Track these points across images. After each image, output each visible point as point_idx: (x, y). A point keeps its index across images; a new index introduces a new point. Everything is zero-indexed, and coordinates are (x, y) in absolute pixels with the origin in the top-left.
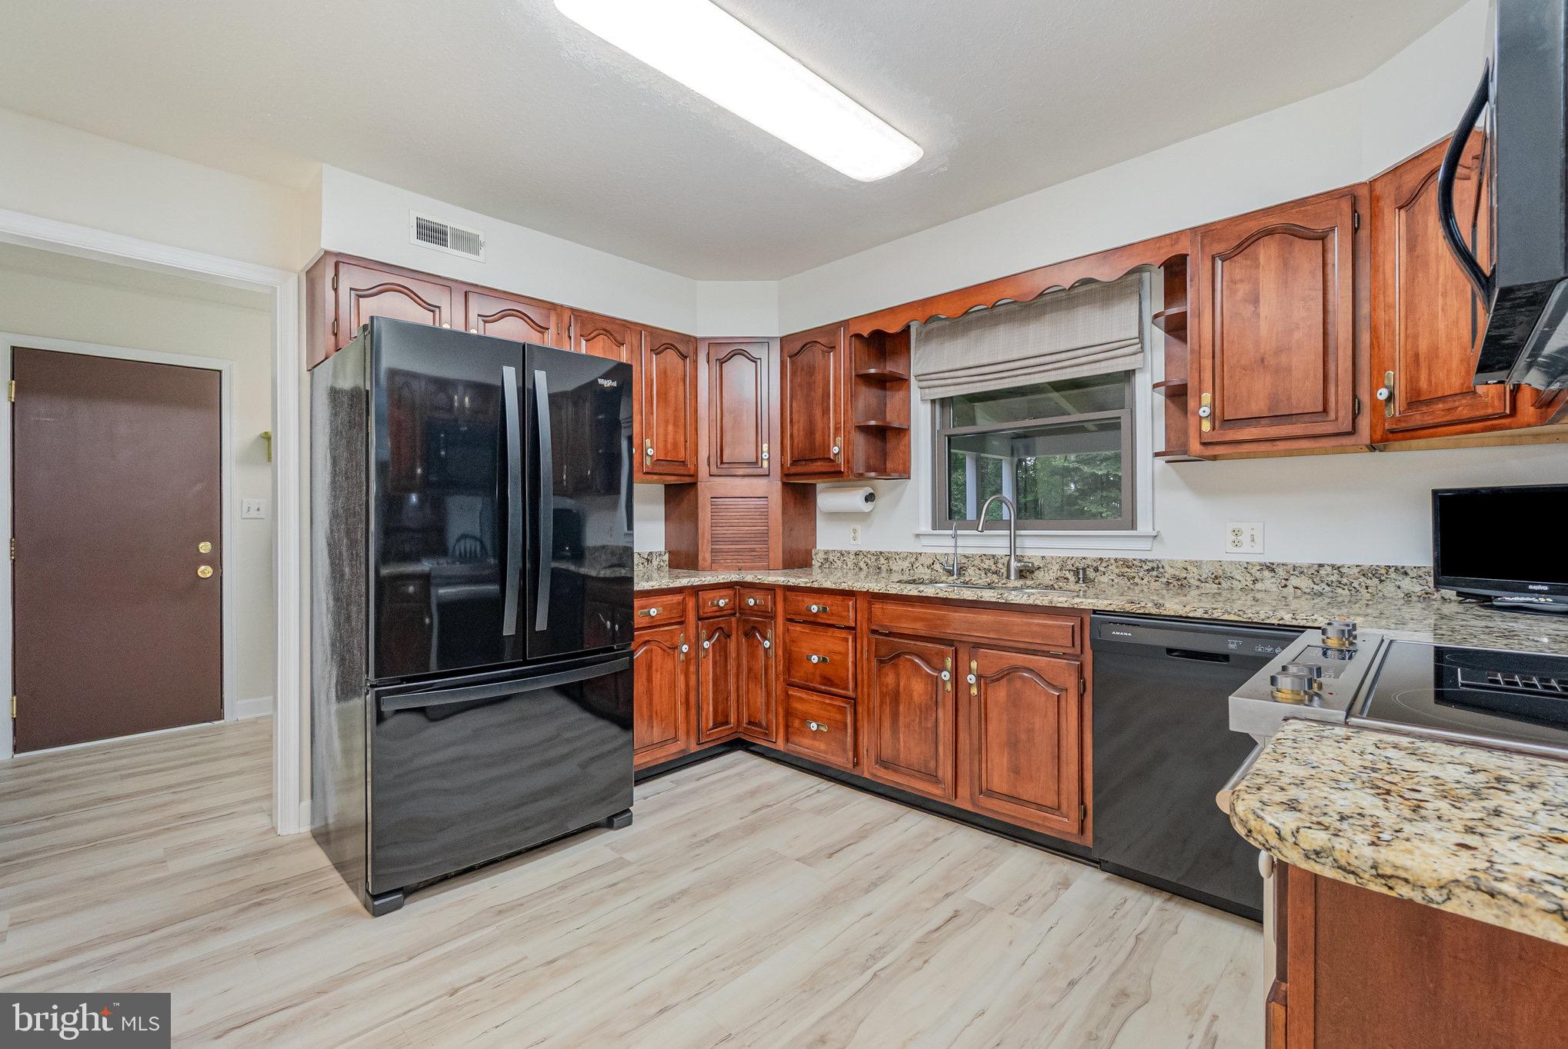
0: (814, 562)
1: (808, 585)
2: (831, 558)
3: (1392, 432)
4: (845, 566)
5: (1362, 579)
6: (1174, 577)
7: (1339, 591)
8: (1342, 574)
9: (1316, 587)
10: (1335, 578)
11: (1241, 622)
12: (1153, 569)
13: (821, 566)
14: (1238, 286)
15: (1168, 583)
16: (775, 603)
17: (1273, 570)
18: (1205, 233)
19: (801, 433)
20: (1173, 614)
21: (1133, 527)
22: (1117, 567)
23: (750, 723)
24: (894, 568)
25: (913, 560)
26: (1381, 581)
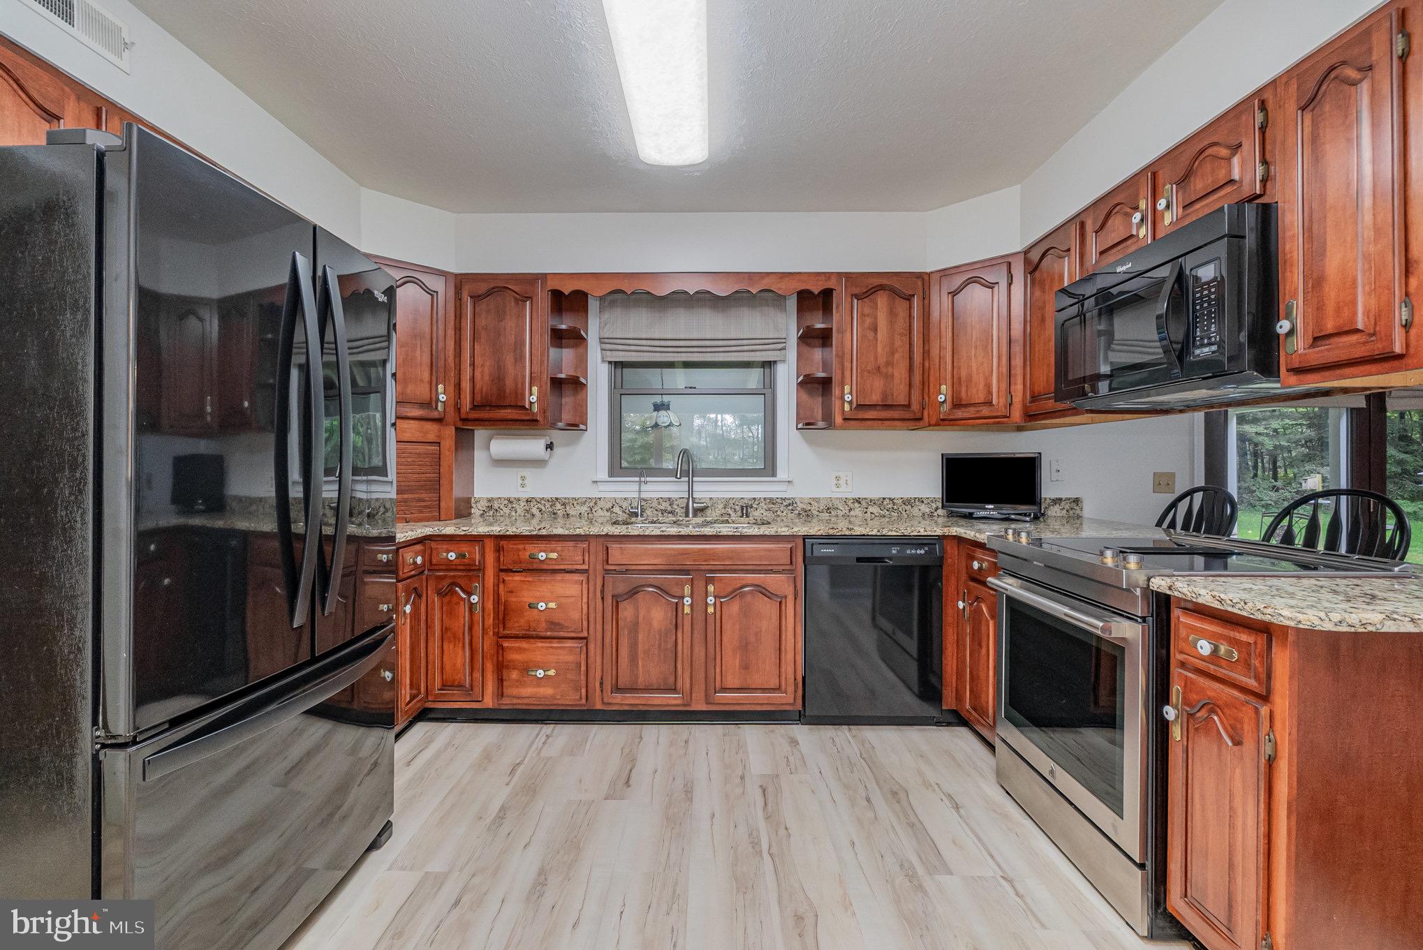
0: (473, 511)
1: (535, 533)
2: (496, 505)
3: (942, 420)
4: (514, 514)
5: (904, 506)
6: (803, 509)
7: (893, 514)
8: (894, 504)
9: (881, 512)
10: (890, 506)
11: (898, 536)
12: (790, 504)
13: (482, 515)
14: (866, 318)
15: (799, 514)
16: (483, 554)
17: (860, 503)
18: (849, 277)
19: (487, 378)
20: (859, 534)
21: (774, 475)
22: (766, 504)
23: (444, 686)
24: (572, 513)
25: (592, 504)
26: (912, 507)
